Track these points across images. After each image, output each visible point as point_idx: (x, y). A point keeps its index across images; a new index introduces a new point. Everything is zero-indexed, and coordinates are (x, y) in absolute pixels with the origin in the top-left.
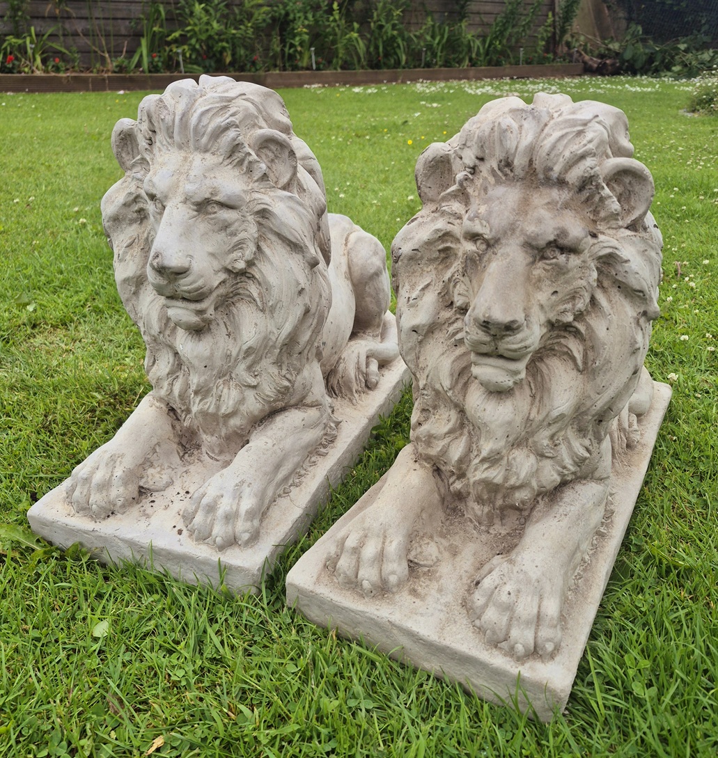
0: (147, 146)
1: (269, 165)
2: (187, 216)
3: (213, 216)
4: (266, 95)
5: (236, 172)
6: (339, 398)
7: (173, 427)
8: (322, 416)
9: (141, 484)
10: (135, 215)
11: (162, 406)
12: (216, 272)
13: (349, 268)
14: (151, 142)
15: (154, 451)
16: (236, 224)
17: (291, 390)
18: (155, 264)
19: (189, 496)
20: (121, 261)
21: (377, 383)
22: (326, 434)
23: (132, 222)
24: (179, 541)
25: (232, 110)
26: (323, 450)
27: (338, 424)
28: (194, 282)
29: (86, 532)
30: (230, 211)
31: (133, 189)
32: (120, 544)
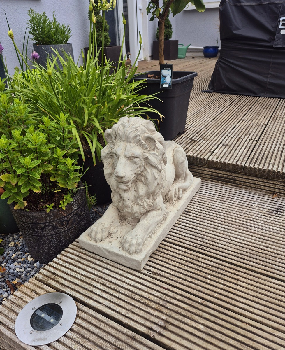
0: (114, 139)
1: (148, 144)
2: (125, 161)
3: (132, 160)
4: (148, 123)
5: (139, 147)
6: (169, 203)
7: (118, 214)
8: (162, 212)
9: (109, 232)
10: (110, 156)
11: (115, 208)
12: (132, 175)
13: (174, 161)
14: (115, 138)
15: (113, 222)
16: (138, 162)
17: (153, 205)
18: (116, 175)
19: (122, 236)
20: (106, 168)
21: (182, 197)
22: (163, 217)
23: (109, 158)
24: (120, 250)
25: (138, 130)
26: (162, 222)
27: (167, 213)
28: (126, 179)
29: (94, 246)
30: (137, 158)
31: (110, 150)
32: (103, 250)
